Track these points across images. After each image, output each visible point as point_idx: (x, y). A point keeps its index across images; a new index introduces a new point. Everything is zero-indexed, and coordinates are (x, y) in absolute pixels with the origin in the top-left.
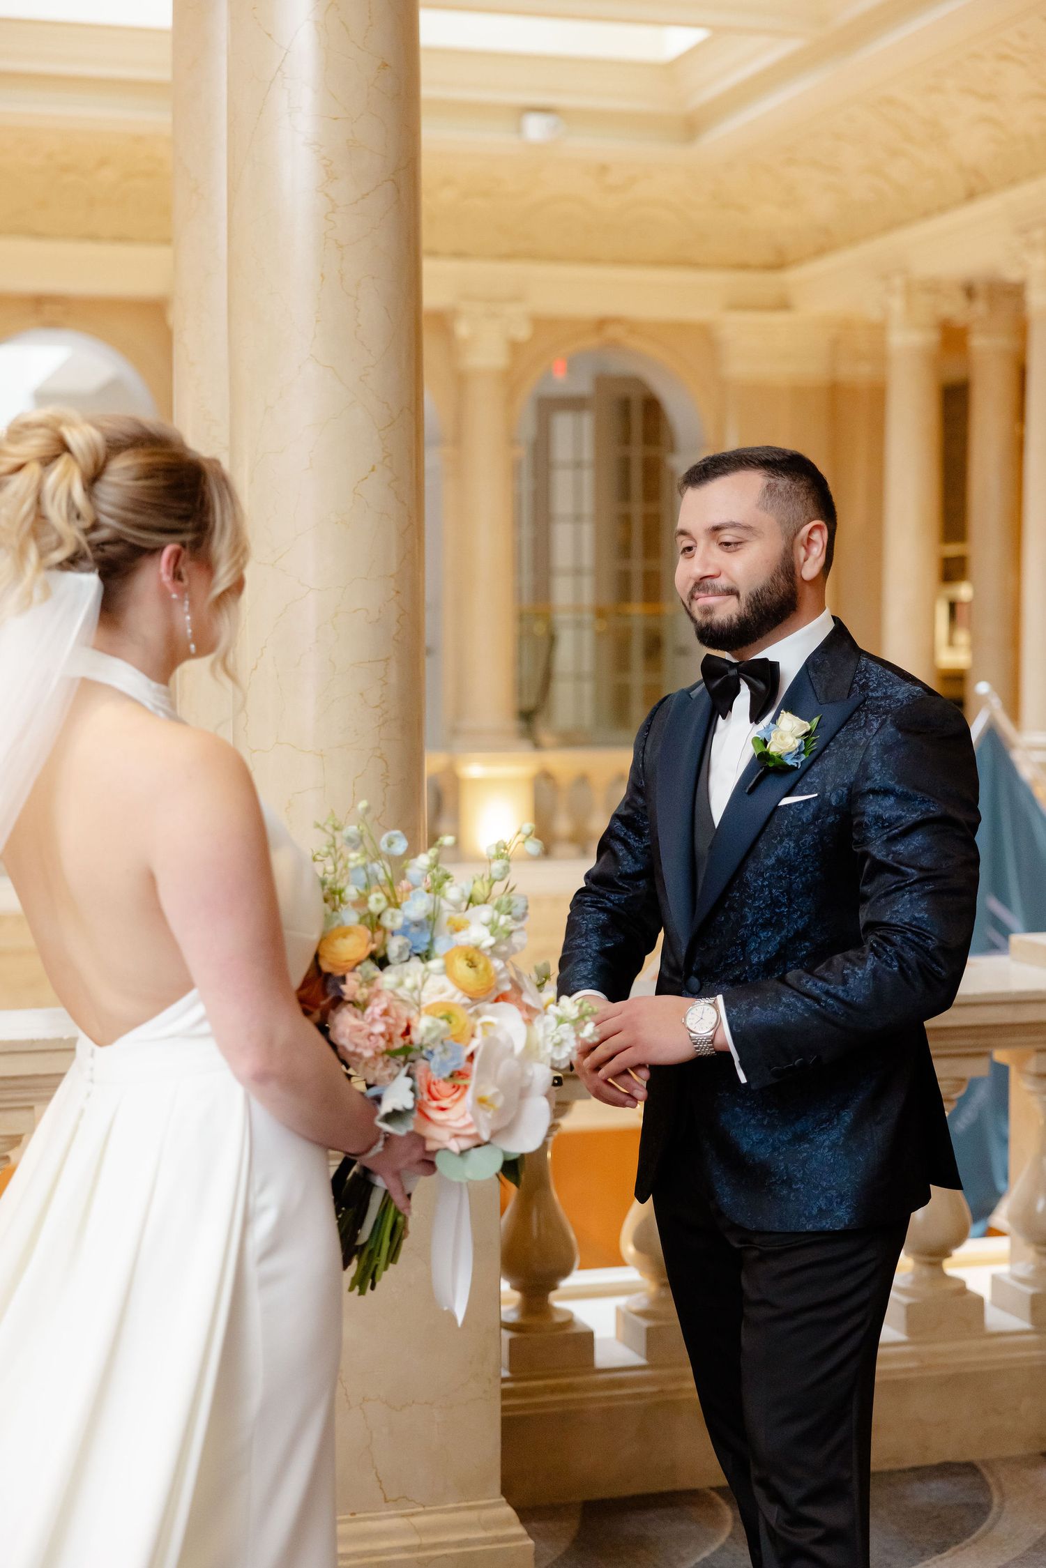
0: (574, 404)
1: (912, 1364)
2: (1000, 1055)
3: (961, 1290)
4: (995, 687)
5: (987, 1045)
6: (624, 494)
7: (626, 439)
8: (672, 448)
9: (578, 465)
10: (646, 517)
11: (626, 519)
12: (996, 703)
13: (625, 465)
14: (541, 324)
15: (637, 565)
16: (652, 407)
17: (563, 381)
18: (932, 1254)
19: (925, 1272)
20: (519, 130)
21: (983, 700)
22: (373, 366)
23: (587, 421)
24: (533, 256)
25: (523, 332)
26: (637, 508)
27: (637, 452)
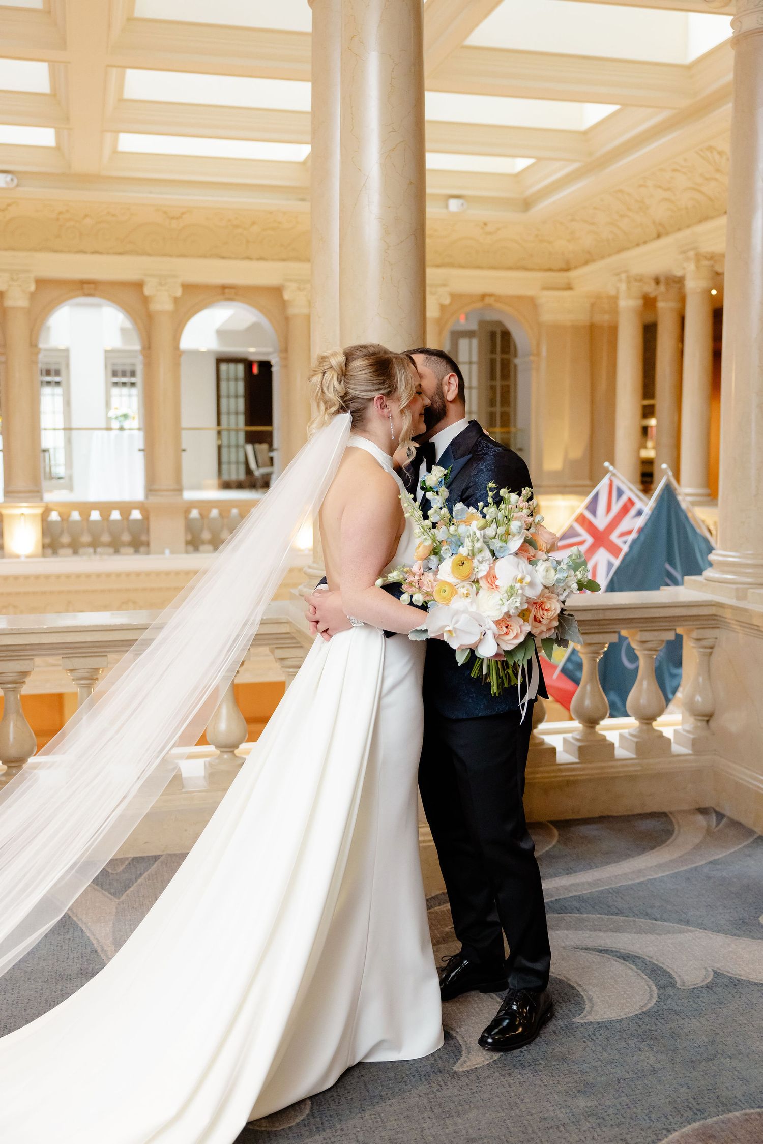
0: (470, 334)
1: (639, 768)
2: (679, 631)
3: (660, 735)
4: (670, 467)
5: (674, 625)
6: (492, 377)
7: (493, 351)
8: (516, 355)
9: (470, 363)
10: (502, 387)
11: (493, 388)
12: (670, 473)
13: (493, 362)
14: (454, 296)
15: (498, 409)
16: (506, 335)
17: (464, 323)
18: (648, 719)
19: (645, 727)
20: (447, 206)
21: (663, 472)
22: (405, 318)
23: (475, 342)
24: (451, 265)
25: (447, 301)
26: (498, 383)
27: (498, 357)
